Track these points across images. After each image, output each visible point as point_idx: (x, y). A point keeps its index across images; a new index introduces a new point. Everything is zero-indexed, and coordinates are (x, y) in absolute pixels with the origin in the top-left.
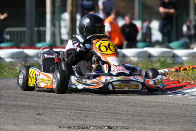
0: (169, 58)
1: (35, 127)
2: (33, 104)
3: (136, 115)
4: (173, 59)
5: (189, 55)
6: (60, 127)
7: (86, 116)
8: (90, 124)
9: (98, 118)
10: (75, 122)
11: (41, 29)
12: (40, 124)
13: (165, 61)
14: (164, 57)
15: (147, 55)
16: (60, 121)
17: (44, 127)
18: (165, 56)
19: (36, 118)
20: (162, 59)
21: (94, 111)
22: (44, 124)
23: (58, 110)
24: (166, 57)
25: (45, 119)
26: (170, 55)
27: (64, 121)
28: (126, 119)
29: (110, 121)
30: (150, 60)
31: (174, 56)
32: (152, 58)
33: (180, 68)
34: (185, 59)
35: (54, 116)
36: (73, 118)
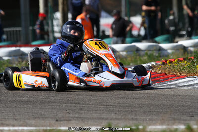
0: (155, 52)
1: (34, 121)
2: (31, 99)
3: (127, 106)
4: (160, 52)
5: (173, 48)
6: (57, 120)
7: (81, 109)
8: (85, 116)
9: (92, 111)
10: (71, 115)
12: (39, 118)
13: (153, 55)
14: (150, 51)
15: (135, 49)
16: (57, 115)
17: (43, 121)
18: (152, 49)
19: (34, 113)
20: (149, 53)
21: (87, 104)
22: (42, 118)
23: (54, 104)
24: (152, 51)
25: (42, 113)
26: (155, 48)
27: (60, 115)
28: (118, 111)
29: (103, 113)
30: (137, 54)
31: (161, 49)
32: (139, 52)
33: (166, 61)
34: (170, 51)
35: (51, 110)
36: (68, 111)
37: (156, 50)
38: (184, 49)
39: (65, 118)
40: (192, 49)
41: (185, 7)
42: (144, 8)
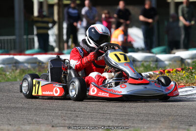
0: (152, 63)
1: (29, 127)
2: (26, 106)
3: (124, 115)
4: (156, 63)
5: (170, 60)
6: (53, 127)
7: (77, 116)
8: (81, 123)
9: (89, 118)
10: (67, 122)
11: (30, 37)
12: (34, 124)
13: (149, 65)
14: (147, 61)
15: (132, 60)
16: (53, 121)
17: (38, 127)
18: (148, 60)
19: (29, 119)
20: (145, 64)
21: (83, 112)
22: (38, 124)
23: (50, 111)
24: (149, 62)
25: (38, 119)
26: (152, 59)
27: (56, 121)
28: (115, 119)
29: (100, 120)
30: (134, 64)
31: (157, 61)
32: (136, 63)
33: (164, 71)
34: (167, 63)
35: (46, 117)
36: (64, 118)
37: (152, 61)
38: (182, 60)
39: (61, 125)
40: (189, 61)
41: (181, 18)
42: (142, 18)
